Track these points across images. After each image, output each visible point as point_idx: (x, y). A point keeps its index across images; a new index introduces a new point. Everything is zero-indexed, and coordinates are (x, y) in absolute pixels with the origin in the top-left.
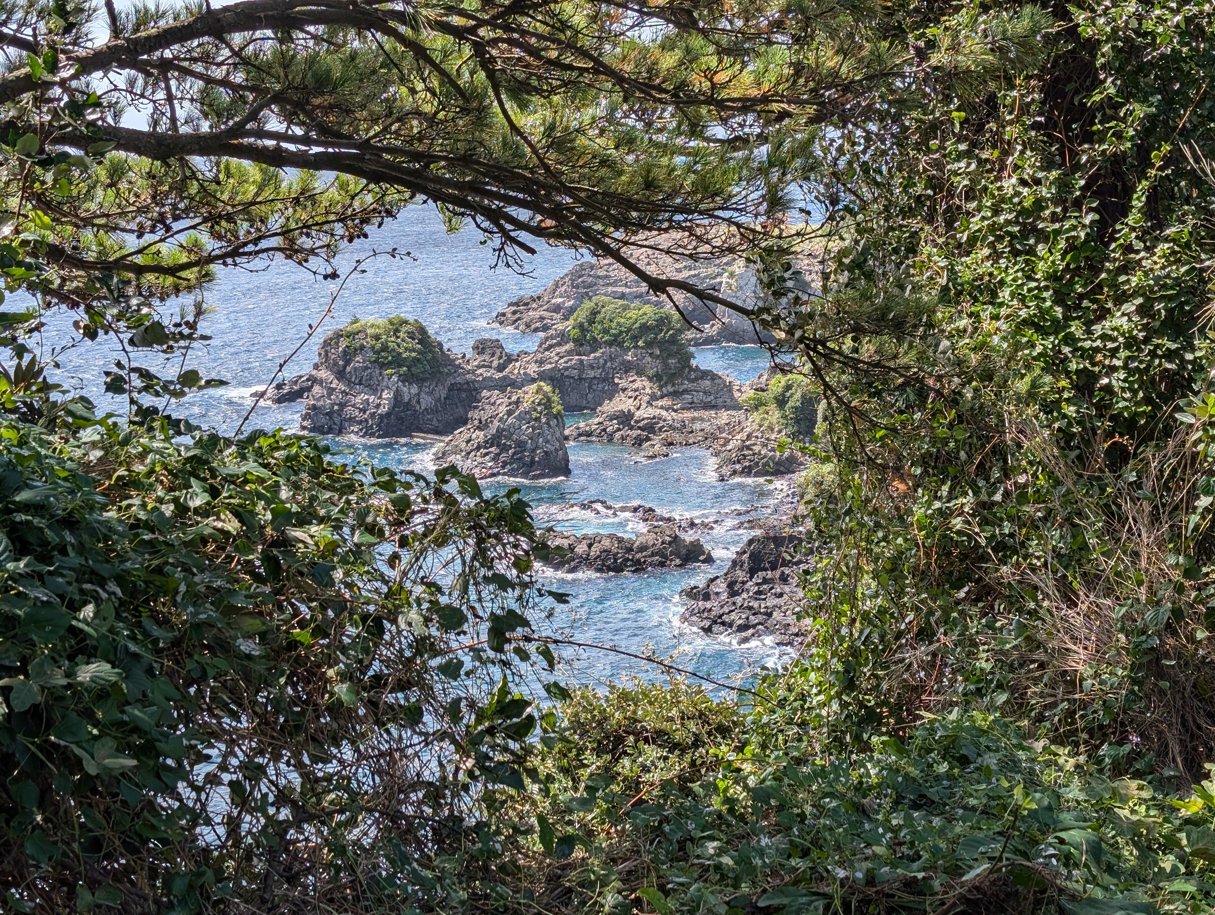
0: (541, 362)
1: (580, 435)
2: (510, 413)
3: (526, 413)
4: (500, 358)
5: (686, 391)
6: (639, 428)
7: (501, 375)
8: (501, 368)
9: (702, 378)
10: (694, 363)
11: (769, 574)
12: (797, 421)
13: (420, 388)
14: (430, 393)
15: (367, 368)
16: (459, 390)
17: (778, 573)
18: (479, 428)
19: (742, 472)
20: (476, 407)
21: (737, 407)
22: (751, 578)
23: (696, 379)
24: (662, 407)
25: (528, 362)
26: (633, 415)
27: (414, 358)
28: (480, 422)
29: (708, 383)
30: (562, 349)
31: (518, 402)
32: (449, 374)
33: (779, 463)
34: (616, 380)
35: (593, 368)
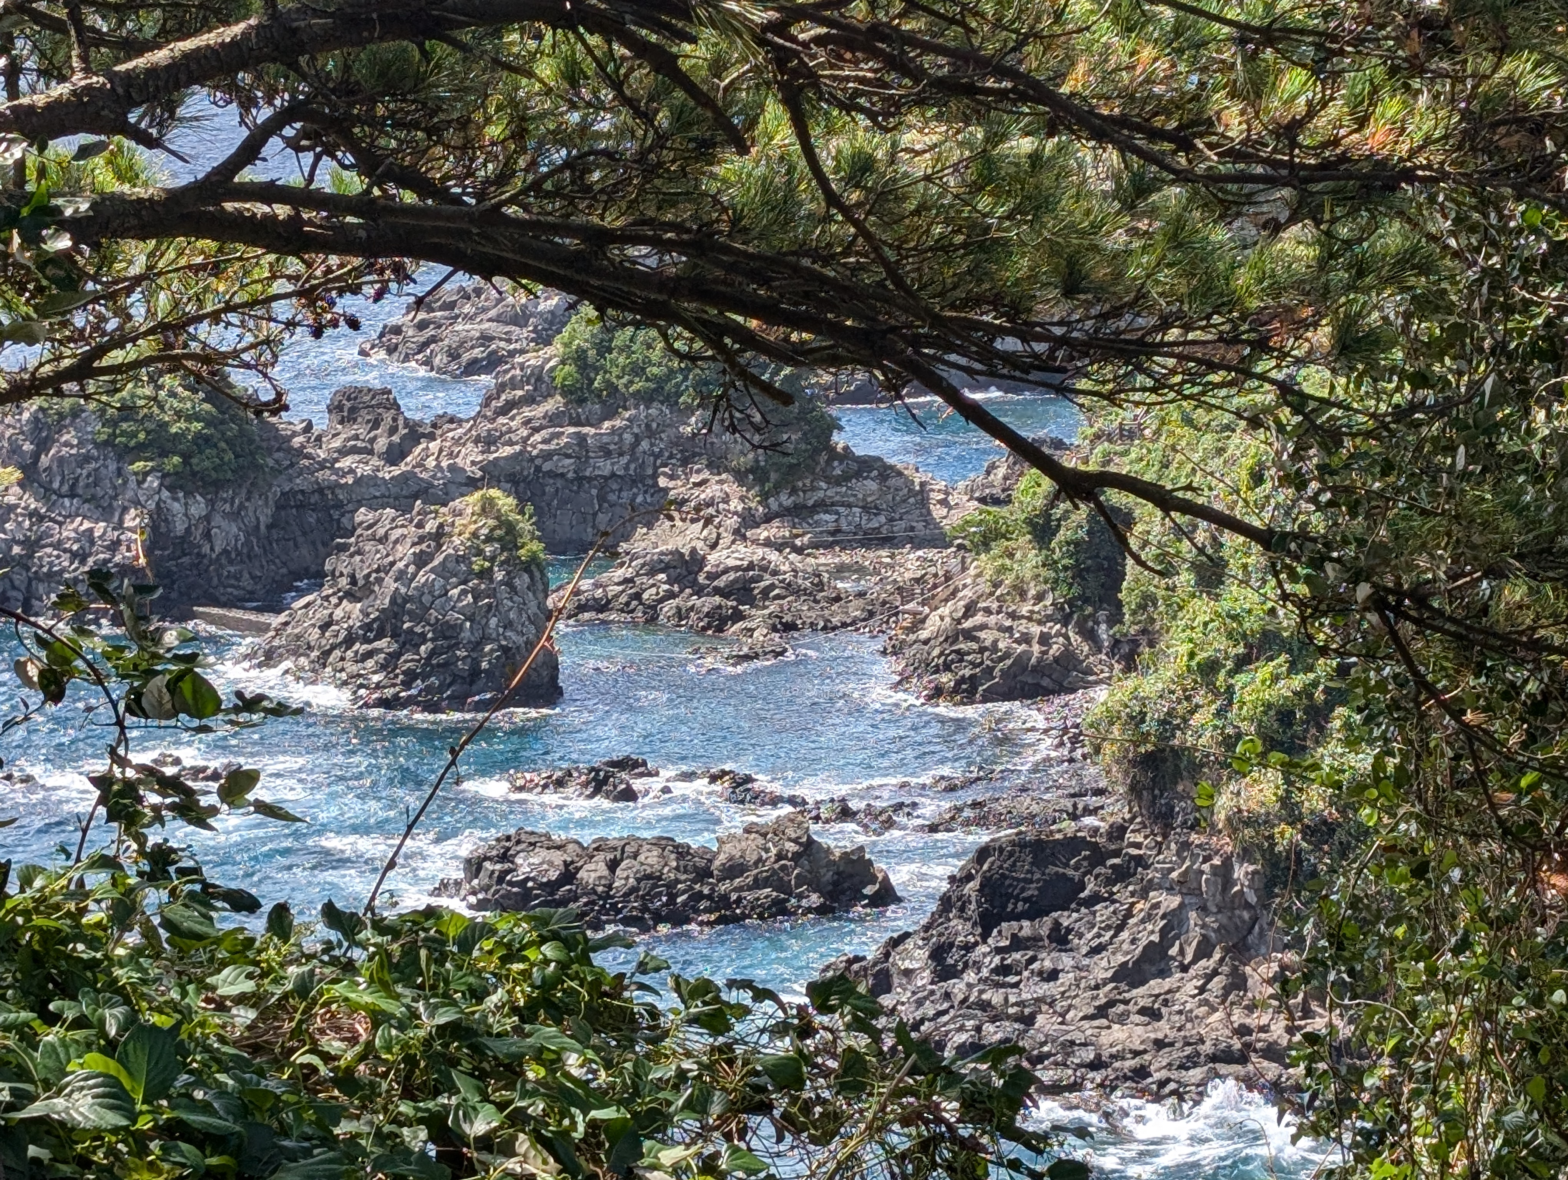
0: (489, 442)
1: (582, 608)
2: (421, 560)
3: (459, 559)
4: (393, 430)
5: (822, 506)
6: (717, 591)
7: (396, 471)
8: (394, 456)
9: (858, 475)
10: (839, 440)
11: (1026, 928)
12: (1079, 573)
13: (211, 503)
14: (235, 515)
15: (87, 459)
16: (300, 506)
17: (1044, 927)
18: (350, 596)
19: (956, 690)
20: (344, 548)
21: (939, 541)
22: (985, 937)
23: (845, 478)
24: (768, 543)
25: (457, 441)
26: (703, 560)
27: (198, 435)
28: (353, 581)
29: (872, 485)
30: (538, 411)
31: (439, 536)
32: (277, 472)
33: (1040, 669)
34: (662, 482)
35: (608, 454)
